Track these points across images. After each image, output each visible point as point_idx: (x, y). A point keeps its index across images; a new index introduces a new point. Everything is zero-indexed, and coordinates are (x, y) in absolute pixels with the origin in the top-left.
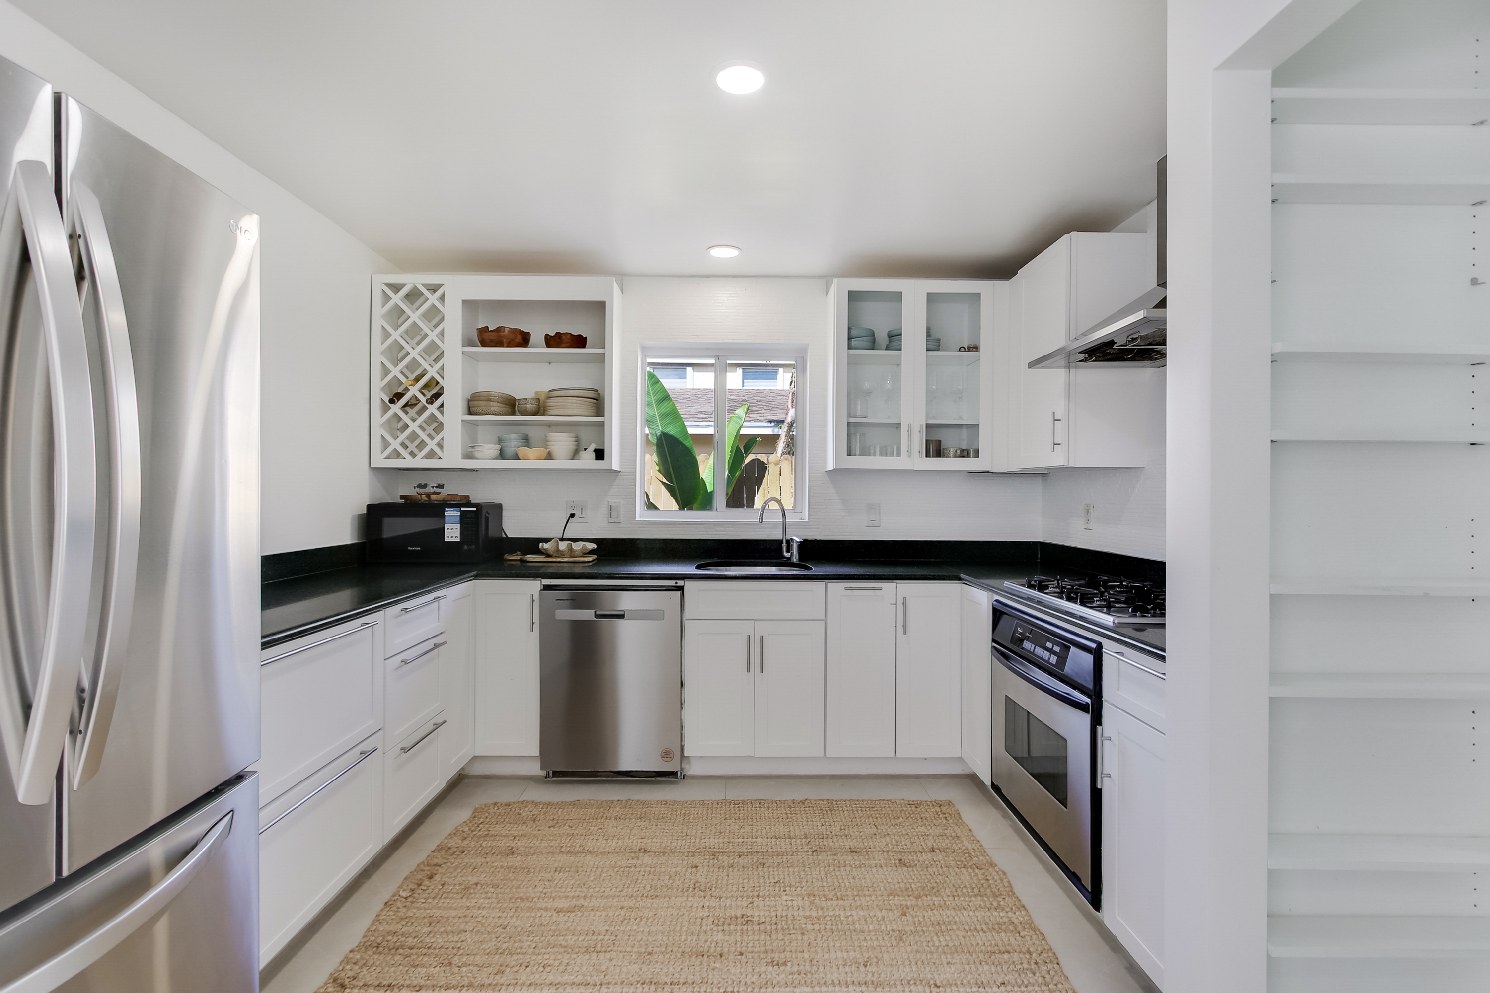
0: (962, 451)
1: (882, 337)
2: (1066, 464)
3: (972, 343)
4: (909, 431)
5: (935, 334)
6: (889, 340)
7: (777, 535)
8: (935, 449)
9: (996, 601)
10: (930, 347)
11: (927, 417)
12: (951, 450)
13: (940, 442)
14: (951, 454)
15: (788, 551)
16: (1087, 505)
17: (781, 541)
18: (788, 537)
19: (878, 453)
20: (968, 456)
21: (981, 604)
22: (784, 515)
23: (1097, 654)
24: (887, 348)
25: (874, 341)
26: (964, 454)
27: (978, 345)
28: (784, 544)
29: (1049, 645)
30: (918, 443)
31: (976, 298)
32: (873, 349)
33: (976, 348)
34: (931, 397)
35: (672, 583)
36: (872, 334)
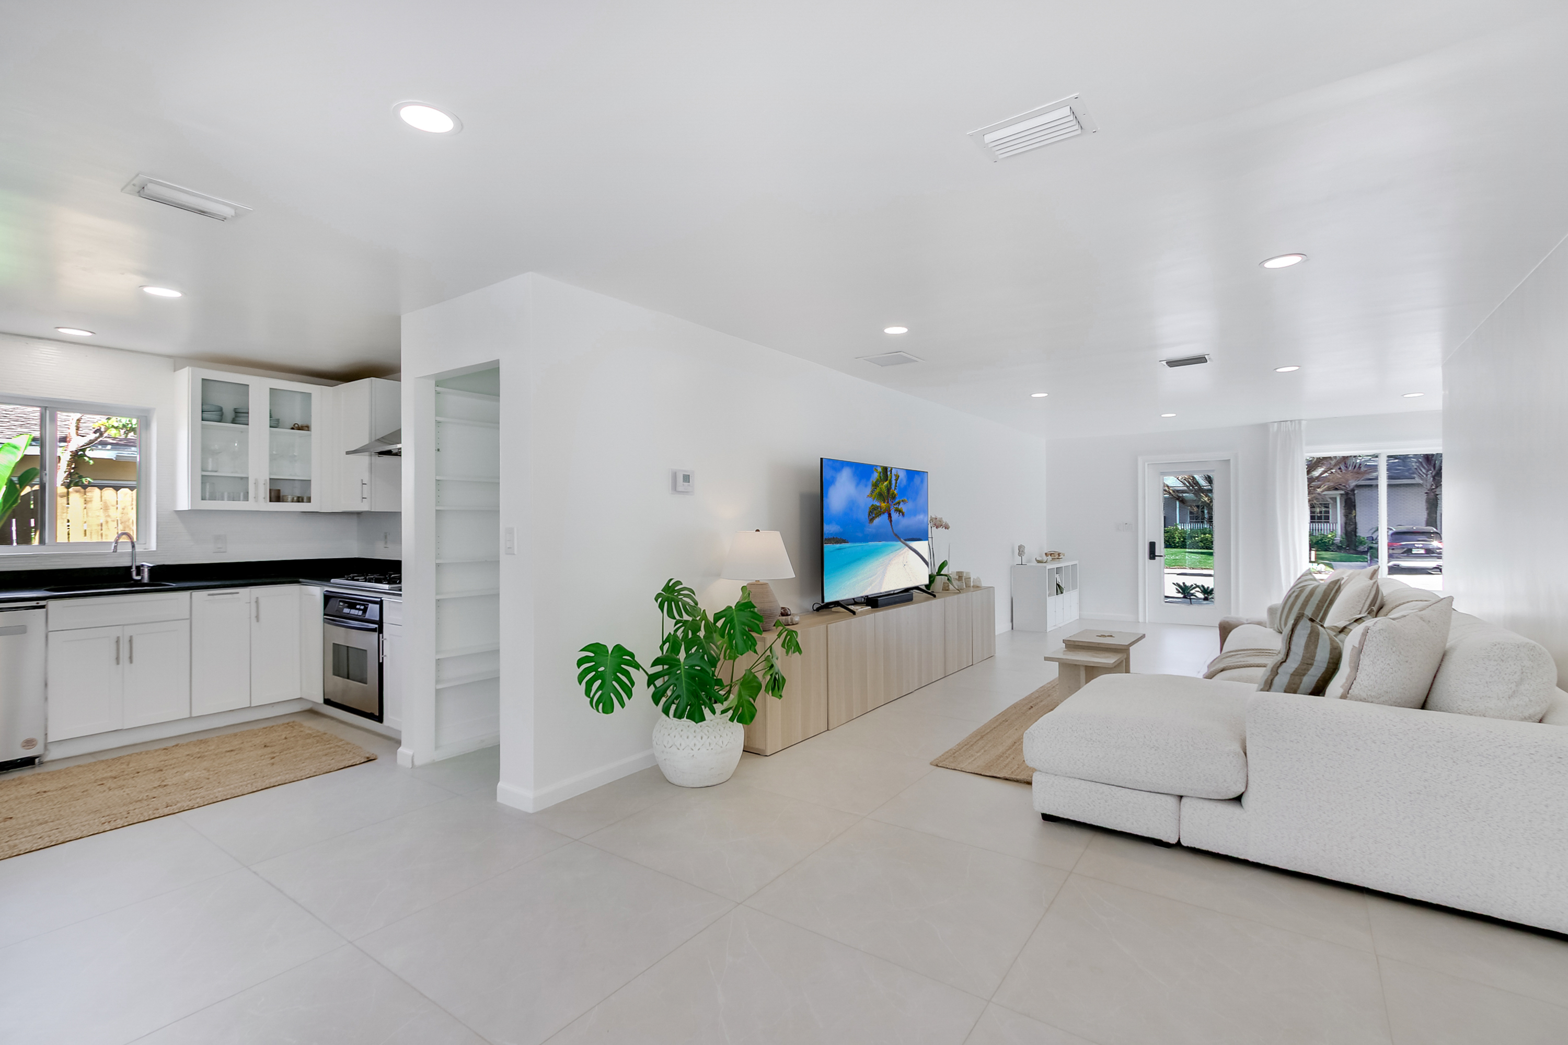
0: (299, 497)
1: (229, 414)
2: (370, 510)
3: (304, 424)
4: (256, 483)
5: (275, 416)
6: (236, 415)
7: (125, 562)
8: (276, 496)
9: (326, 591)
10: (273, 425)
11: (270, 474)
12: (290, 497)
13: (279, 490)
14: (290, 499)
15: (138, 574)
16: (386, 533)
17: (130, 567)
18: (138, 564)
19: (226, 499)
20: (302, 501)
21: (315, 595)
22: (133, 546)
23: (381, 603)
24: (234, 422)
25: (222, 415)
26: (300, 500)
27: (309, 425)
28: (134, 569)
29: (358, 607)
30: (264, 492)
31: (308, 395)
32: (220, 421)
33: (305, 428)
34: (273, 458)
35: (34, 603)
36: (221, 410)
